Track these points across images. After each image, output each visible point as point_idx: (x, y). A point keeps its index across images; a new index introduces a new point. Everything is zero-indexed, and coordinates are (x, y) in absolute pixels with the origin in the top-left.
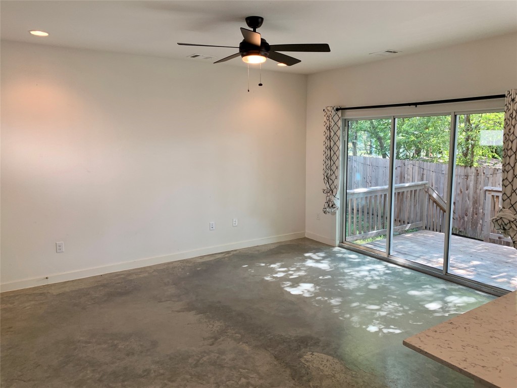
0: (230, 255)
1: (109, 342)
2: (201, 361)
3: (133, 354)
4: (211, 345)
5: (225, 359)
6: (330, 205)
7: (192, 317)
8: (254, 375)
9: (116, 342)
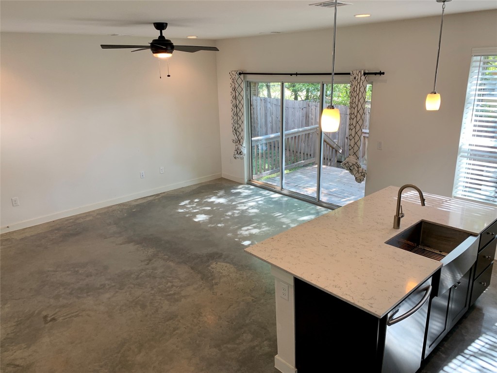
0: (159, 197)
1: (72, 269)
2: (141, 276)
3: (91, 276)
4: (146, 265)
5: (156, 273)
6: (239, 153)
7: (131, 247)
8: (177, 280)
9: (76, 269)
